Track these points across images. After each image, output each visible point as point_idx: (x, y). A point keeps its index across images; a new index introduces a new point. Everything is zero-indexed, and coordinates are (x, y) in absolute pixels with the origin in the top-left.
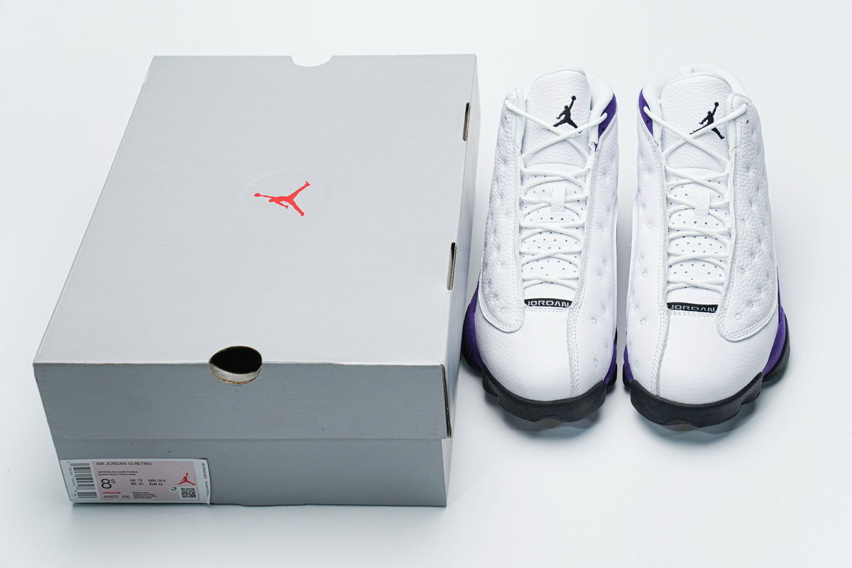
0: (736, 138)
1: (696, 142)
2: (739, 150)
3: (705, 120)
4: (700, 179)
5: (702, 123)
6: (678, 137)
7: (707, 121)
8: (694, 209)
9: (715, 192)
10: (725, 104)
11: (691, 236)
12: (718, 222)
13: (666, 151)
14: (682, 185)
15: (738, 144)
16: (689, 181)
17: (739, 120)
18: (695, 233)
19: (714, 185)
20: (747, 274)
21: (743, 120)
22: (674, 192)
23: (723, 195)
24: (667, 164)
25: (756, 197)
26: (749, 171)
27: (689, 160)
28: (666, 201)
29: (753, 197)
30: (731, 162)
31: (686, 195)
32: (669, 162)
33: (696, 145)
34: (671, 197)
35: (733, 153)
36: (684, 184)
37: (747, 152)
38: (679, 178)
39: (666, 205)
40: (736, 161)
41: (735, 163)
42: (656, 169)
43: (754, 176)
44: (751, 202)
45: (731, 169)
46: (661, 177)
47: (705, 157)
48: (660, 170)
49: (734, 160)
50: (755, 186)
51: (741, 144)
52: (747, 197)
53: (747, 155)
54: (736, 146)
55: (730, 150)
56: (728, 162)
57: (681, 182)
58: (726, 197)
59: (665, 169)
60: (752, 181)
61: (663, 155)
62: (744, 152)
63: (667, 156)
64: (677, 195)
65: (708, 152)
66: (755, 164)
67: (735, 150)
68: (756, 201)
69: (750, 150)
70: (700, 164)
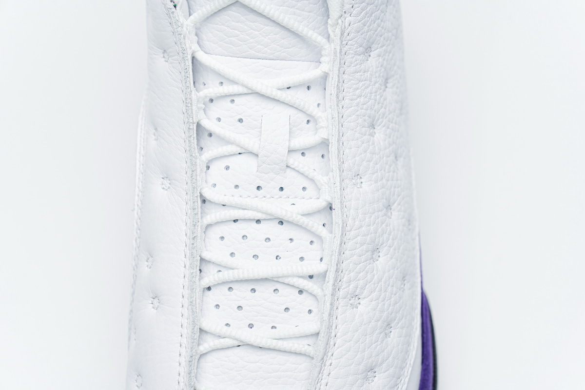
2: (349, 19)
4: (266, 85)
8: (257, 155)
9: (300, 115)
11: (250, 220)
12: (306, 183)
13: (196, 16)
14: (232, 98)
15: (347, 7)
16: (241, 90)
18: (259, 216)
19: (299, 97)
20: (365, 307)
22: (216, 110)
23: (316, 121)
24: (197, 45)
25: (383, 110)
26: (370, 56)
27: (245, 42)
28: (195, 132)
29: (378, 113)
30: (333, 49)
31: (239, 123)
32: (202, 40)
33: (255, 9)
34: (206, 123)
35: (337, 30)
36: (235, 95)
37: (366, 19)
38: (224, 79)
39: (196, 141)
40: (344, 43)
41: (341, 50)
42: (176, 57)
43: (379, 63)
44: (373, 126)
45: (332, 63)
46: (184, 77)
47: (278, 36)
48: (183, 62)
49: (339, 42)
50: (381, 85)
51: (355, 6)
52: (365, 121)
53: (365, 25)
54: (344, 11)
55: (330, 21)
56: (327, 46)
57: (228, 89)
58: (322, 127)
59: (193, 58)
60: (376, 77)
61: (187, 25)
62: (360, 21)
63: (196, 28)
64: (219, 120)
65: (284, 24)
66: (381, 36)
67: (340, 21)
68: (382, 117)
69: (372, 13)
70: (269, 51)
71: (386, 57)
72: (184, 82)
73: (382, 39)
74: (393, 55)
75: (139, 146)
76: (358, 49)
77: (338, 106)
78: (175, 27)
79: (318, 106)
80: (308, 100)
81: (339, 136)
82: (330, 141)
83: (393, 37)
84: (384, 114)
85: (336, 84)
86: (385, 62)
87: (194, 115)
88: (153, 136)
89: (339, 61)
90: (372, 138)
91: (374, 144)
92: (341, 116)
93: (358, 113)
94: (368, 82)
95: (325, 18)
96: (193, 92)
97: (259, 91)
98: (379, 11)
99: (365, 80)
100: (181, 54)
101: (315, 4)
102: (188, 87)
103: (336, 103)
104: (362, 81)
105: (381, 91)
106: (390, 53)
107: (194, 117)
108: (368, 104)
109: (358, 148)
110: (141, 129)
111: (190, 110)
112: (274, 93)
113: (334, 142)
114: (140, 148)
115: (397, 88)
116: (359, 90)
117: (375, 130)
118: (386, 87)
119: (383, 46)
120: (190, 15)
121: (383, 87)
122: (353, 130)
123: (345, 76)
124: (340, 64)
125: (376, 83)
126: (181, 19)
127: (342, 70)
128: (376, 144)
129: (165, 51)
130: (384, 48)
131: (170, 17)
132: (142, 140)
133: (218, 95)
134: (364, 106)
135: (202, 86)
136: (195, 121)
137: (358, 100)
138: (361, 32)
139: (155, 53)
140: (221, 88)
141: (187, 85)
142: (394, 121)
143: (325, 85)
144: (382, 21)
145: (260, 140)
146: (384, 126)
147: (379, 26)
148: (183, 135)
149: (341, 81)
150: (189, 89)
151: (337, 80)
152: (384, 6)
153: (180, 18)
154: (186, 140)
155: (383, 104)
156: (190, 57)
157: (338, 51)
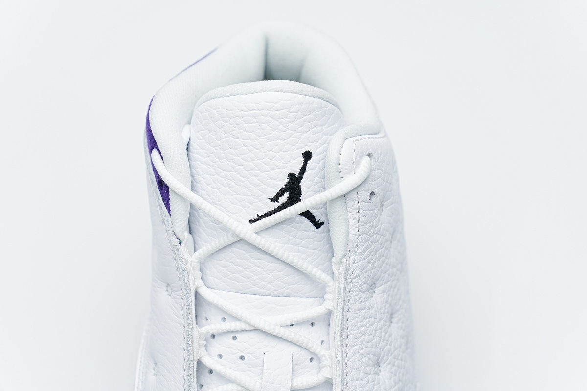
0: (347, 235)
1: (263, 241)
2: (353, 257)
3: (281, 193)
4: (269, 322)
5: (275, 199)
6: (223, 228)
7: (287, 194)
9: (303, 352)
10: (326, 150)
13: (201, 252)
14: (234, 334)
15: (352, 246)
16: (243, 326)
17: (354, 195)
19: (302, 334)
21: (364, 194)
22: (217, 346)
23: (319, 359)
24: (200, 281)
25: (388, 346)
26: (374, 292)
27: (249, 278)
28: (195, 370)
29: (383, 350)
30: (337, 287)
31: (240, 360)
32: (206, 275)
33: (260, 247)
34: (207, 361)
35: (341, 268)
36: (237, 332)
37: (370, 257)
38: (226, 316)
39: (195, 379)
40: (348, 281)
41: (345, 288)
42: (179, 292)
43: (384, 299)
44: (378, 364)
45: (336, 301)
46: (186, 314)
47: (282, 273)
48: (186, 298)
49: (343, 280)
50: (386, 321)
51: (359, 245)
52: (369, 359)
53: (369, 263)
54: (348, 249)
55: (334, 260)
56: (331, 284)
57: (230, 325)
58: (325, 366)
59: (196, 293)
60: (381, 314)
61: (192, 261)
62: (365, 259)
63: (200, 263)
64: (220, 356)
65: (289, 261)
66: (386, 272)
67: (344, 260)
68: (388, 355)
69: (377, 251)
70: (273, 287)
71: (391, 293)
72: (186, 319)
73: (387, 275)
74: (398, 290)
75: (137, 380)
76: (363, 287)
77: (342, 344)
78: (179, 263)
79: (322, 343)
80: (311, 337)
81: (343, 376)
82: (334, 381)
83: (398, 272)
84: (389, 352)
85: (340, 322)
86: (390, 298)
87: (195, 353)
88: (153, 371)
89: (343, 299)
90: (377, 376)
91: (379, 383)
92: (344, 356)
93: (363, 351)
94: (373, 319)
95: (330, 254)
96: (195, 329)
97: (261, 329)
98: (384, 249)
99: (370, 318)
100: (184, 290)
101: (319, 242)
102: (190, 323)
103: (339, 342)
104: (367, 318)
105: (386, 327)
106: (395, 288)
107: (195, 355)
108: (373, 341)
109: (363, 388)
110: (141, 362)
111: (191, 348)
112: (277, 331)
113: (337, 383)
114: (139, 383)
115: (403, 322)
116: (364, 328)
117: (381, 368)
118: (391, 322)
119: (388, 282)
120: (195, 251)
121: (388, 324)
122: (357, 369)
123: (350, 314)
124: (344, 302)
125: (380, 319)
126: (186, 256)
127: (346, 308)
128: (381, 383)
129: (168, 285)
130: (389, 283)
131: (175, 254)
132: (141, 374)
133: (220, 331)
134: (369, 344)
135: (204, 321)
136: (196, 358)
137: (363, 338)
138: (365, 270)
139: (159, 286)
140: (223, 324)
141: (189, 322)
142: (399, 358)
143: (329, 321)
144: (386, 258)
145: (262, 378)
146: (389, 364)
147: (383, 262)
148: (183, 373)
149: (345, 319)
150: (191, 326)
151: (341, 318)
152: (389, 242)
153: (185, 254)
154: (185, 378)
155: (388, 341)
156: (193, 293)
157: (342, 289)
